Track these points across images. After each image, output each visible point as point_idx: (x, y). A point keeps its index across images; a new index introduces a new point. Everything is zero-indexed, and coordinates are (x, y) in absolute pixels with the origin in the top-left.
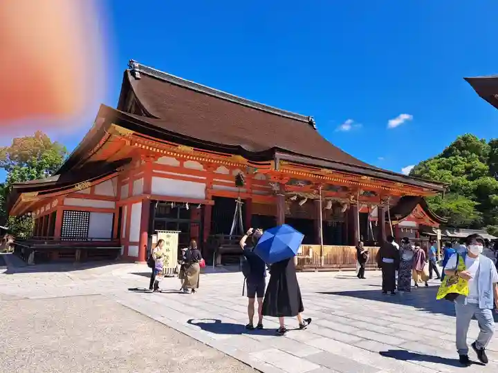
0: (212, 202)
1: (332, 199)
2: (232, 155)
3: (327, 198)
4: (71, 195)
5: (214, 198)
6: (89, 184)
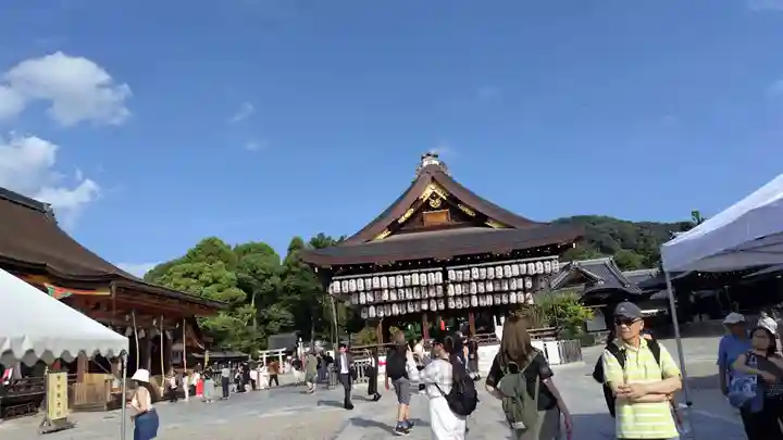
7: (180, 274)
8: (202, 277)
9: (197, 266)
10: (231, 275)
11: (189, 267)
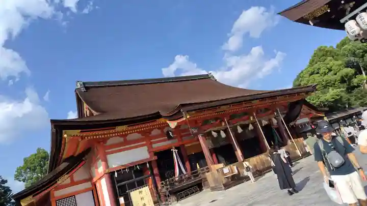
0: (155, 158)
1: (238, 124)
2: (157, 120)
3: (235, 125)
4: (57, 189)
5: (156, 154)
6: (67, 176)
7: (308, 75)
8: (321, 71)
9: (316, 66)
10: (340, 62)
11: (311, 70)
